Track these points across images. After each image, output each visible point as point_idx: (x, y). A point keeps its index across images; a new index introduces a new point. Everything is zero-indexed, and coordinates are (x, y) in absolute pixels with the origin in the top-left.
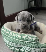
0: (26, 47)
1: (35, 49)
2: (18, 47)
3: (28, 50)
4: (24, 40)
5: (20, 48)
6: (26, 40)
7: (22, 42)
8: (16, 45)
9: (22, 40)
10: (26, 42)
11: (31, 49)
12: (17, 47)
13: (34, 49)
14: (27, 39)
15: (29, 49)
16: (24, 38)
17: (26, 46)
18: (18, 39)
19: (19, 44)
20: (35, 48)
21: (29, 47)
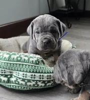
0: (18, 72)
1: (33, 74)
2: (6, 74)
3: (22, 77)
4: (13, 61)
5: (9, 76)
6: (18, 61)
7: (11, 64)
8: (2, 70)
9: (11, 61)
10: (16, 64)
11: (26, 75)
12: (3, 74)
13: (31, 74)
14: (19, 59)
15: (24, 74)
16: (14, 58)
17: (18, 70)
18: (4, 60)
19: (6, 69)
20: (33, 72)
21: (23, 71)
